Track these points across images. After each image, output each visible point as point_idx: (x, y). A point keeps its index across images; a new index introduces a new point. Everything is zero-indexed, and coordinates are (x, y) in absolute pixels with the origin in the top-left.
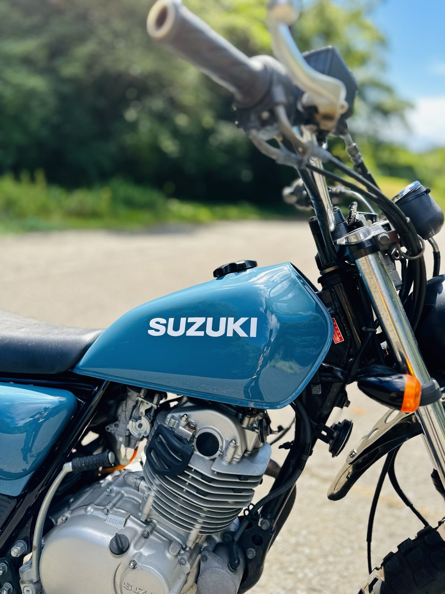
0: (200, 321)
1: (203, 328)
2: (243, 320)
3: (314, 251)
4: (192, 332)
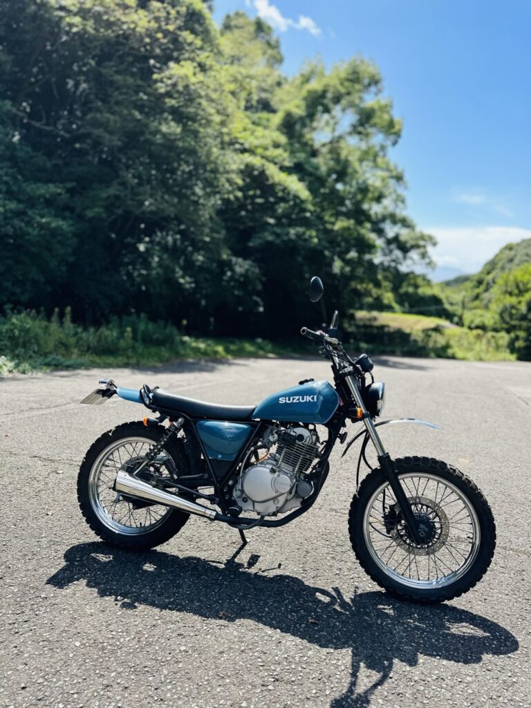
0: (297, 397)
1: (299, 399)
2: (312, 397)
3: (333, 375)
4: (295, 401)
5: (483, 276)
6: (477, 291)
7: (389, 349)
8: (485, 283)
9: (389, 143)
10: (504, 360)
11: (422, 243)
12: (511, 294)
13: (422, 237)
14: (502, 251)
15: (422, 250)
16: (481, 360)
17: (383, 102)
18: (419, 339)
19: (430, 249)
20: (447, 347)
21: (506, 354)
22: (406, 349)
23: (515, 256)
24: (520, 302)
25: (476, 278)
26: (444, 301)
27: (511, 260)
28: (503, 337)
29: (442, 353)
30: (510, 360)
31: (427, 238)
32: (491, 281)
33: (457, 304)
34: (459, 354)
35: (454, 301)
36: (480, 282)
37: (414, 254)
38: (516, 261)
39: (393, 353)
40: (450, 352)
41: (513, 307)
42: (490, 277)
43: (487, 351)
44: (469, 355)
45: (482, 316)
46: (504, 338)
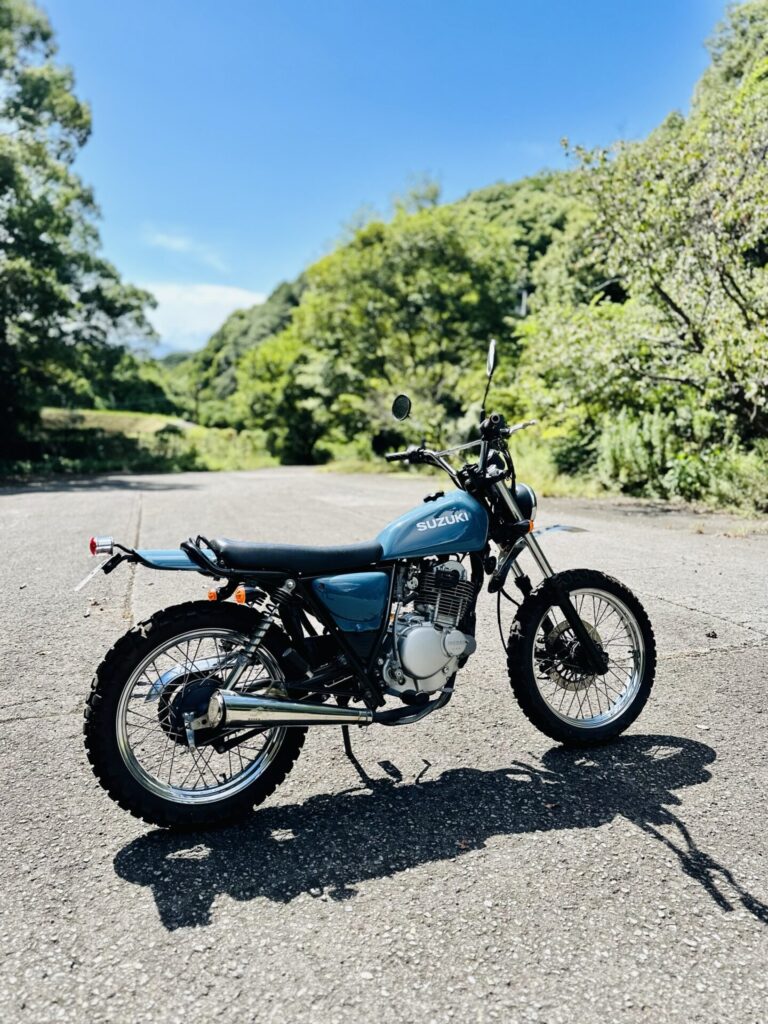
0: (440, 519)
5: (210, 354)
6: (205, 375)
7: (109, 464)
8: (215, 364)
9: (73, 140)
10: (267, 467)
11: (134, 302)
12: (260, 378)
13: (135, 294)
14: (229, 320)
15: (135, 313)
16: (239, 469)
17: (58, 72)
18: (151, 446)
19: (148, 312)
20: (193, 455)
21: (268, 459)
22: (135, 462)
23: (249, 327)
24: (274, 390)
25: (201, 357)
26: (166, 389)
27: (245, 333)
28: (258, 437)
29: (188, 463)
30: (273, 466)
31: (140, 295)
32: (222, 362)
33: (184, 394)
34: (212, 463)
35: (179, 390)
36: (208, 363)
37: (126, 320)
38: (252, 334)
39: (118, 470)
40: (199, 461)
41: (267, 397)
42: (221, 356)
43: (245, 458)
44: (224, 463)
45: (220, 410)
46: (261, 436)
